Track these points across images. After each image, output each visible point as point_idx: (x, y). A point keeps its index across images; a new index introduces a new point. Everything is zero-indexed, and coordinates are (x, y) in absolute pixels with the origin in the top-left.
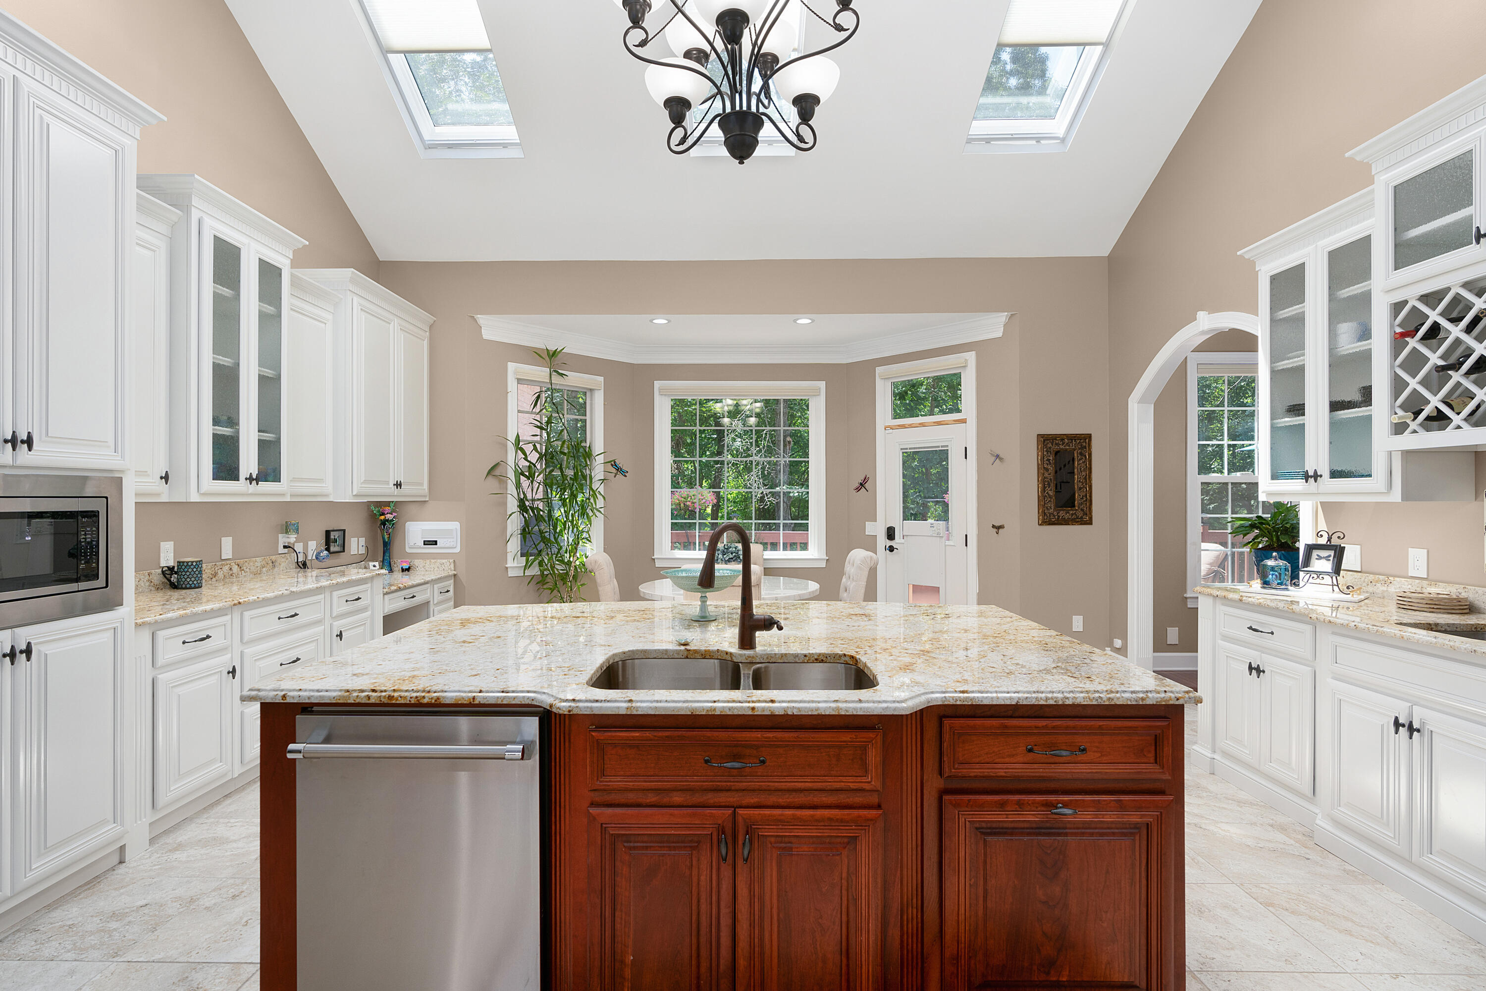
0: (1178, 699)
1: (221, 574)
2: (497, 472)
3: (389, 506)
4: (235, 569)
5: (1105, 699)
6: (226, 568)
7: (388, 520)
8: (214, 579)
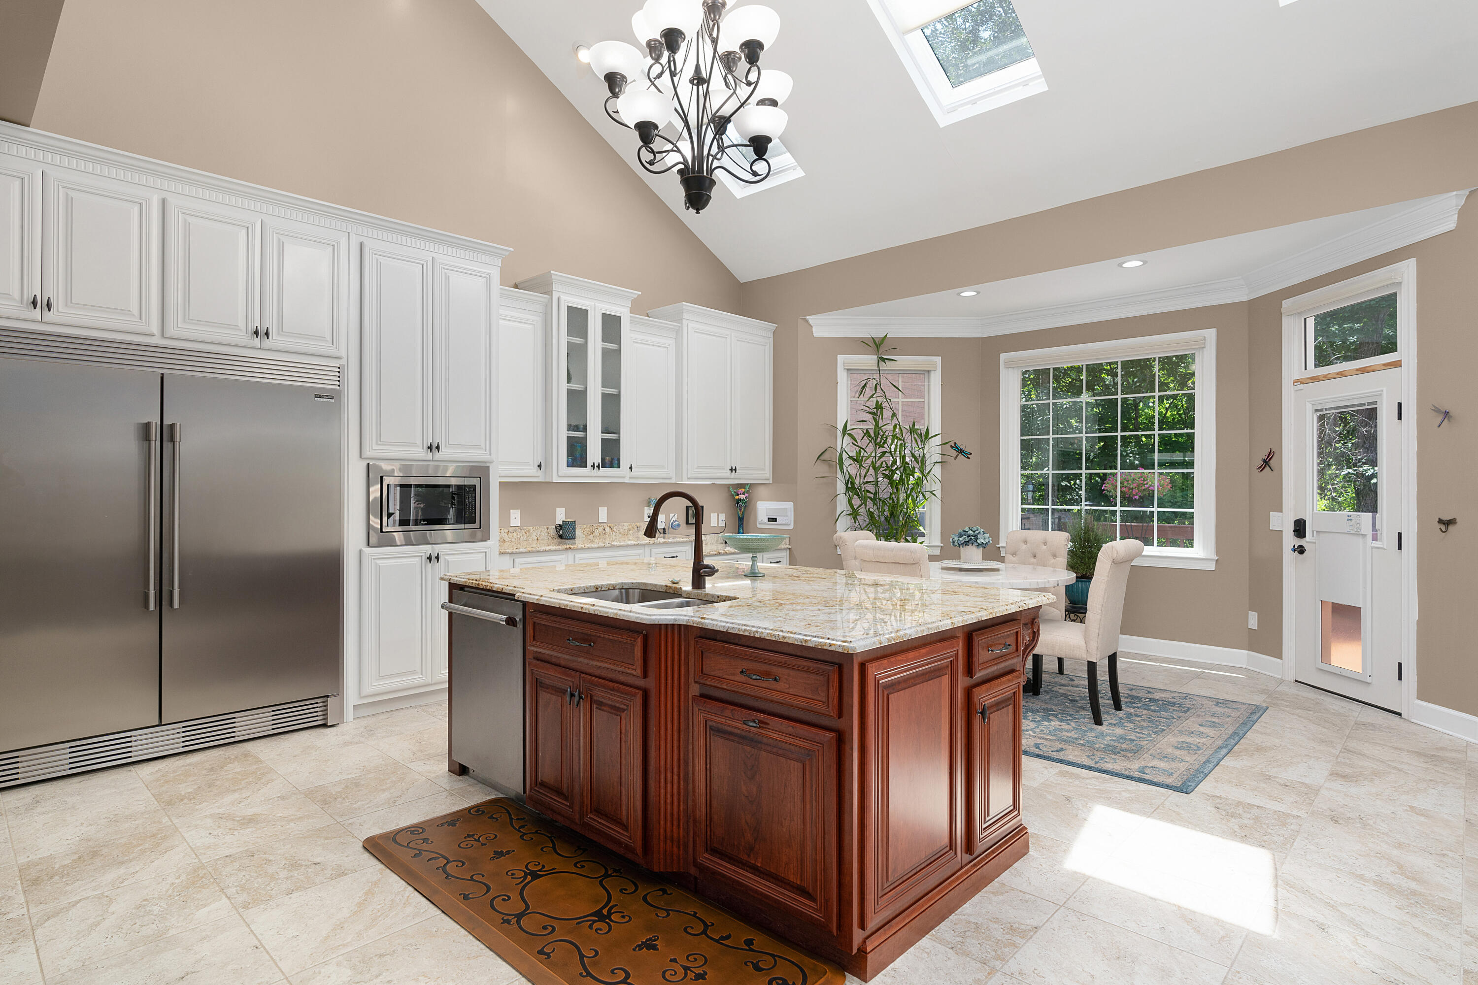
0: (830, 646)
1: (596, 532)
2: (826, 456)
3: (745, 488)
4: (608, 530)
5: (780, 637)
6: (601, 529)
7: (740, 500)
8: (592, 536)
